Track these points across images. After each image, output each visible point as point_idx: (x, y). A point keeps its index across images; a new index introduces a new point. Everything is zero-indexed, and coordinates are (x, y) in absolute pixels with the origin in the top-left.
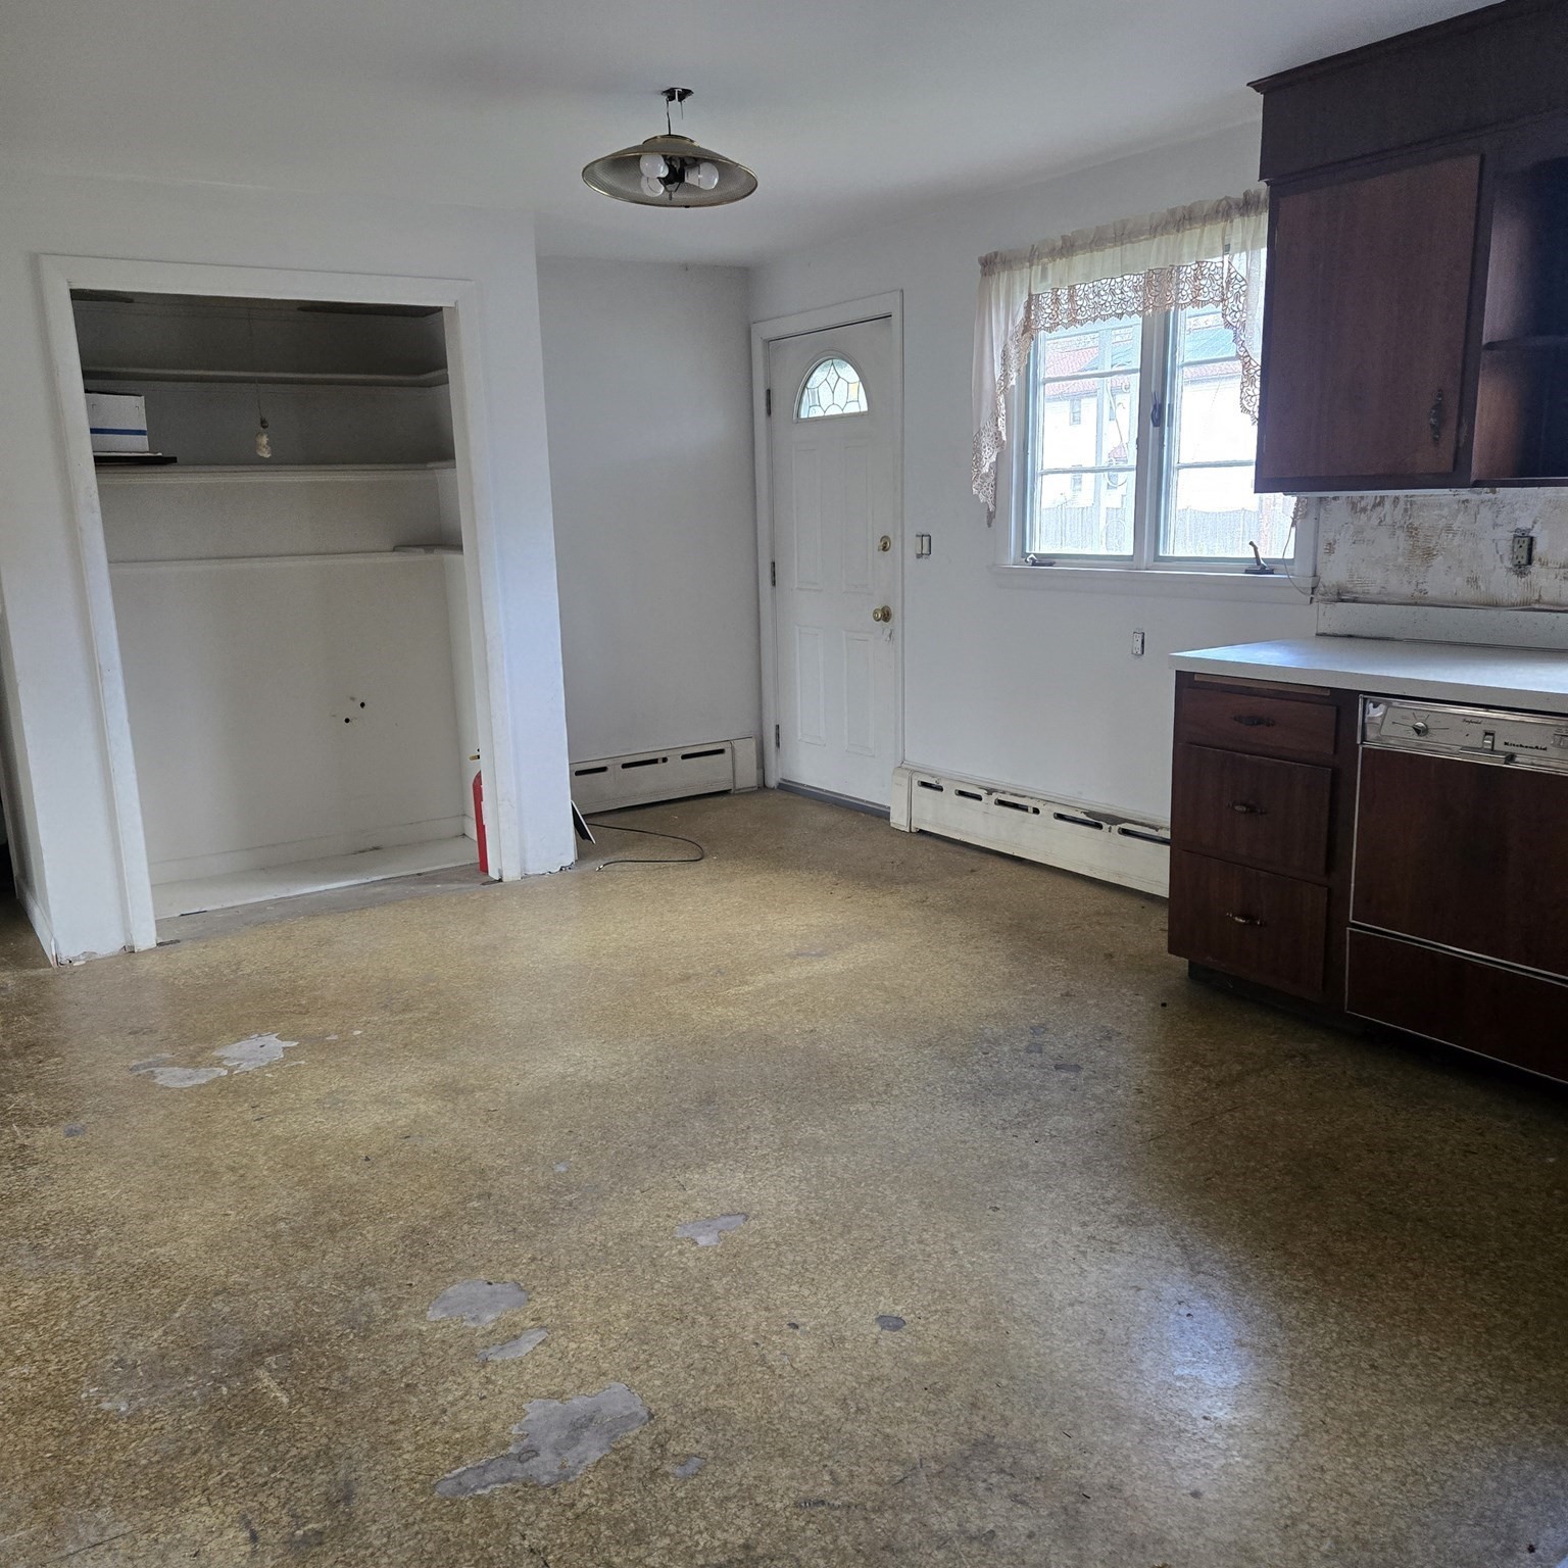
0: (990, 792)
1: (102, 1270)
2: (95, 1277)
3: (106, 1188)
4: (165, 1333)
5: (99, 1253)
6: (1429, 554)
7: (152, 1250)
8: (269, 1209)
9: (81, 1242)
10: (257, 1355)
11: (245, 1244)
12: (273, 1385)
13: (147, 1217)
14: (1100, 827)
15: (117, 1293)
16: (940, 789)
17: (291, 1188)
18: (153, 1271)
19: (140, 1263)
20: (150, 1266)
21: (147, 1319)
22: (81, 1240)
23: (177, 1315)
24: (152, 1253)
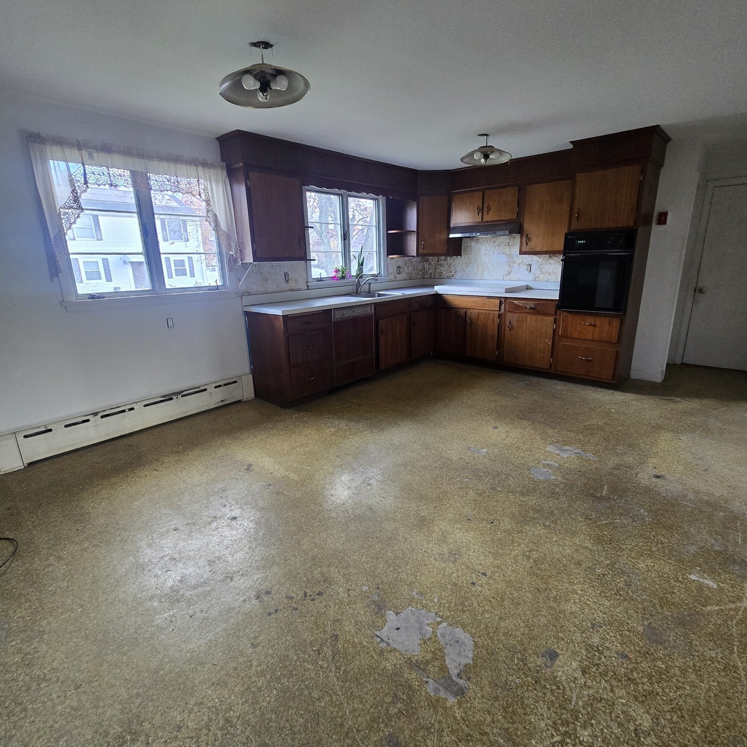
0: (95, 414)
1: (614, 554)
2: (618, 553)
3: (577, 594)
4: (615, 519)
5: (608, 562)
6: (267, 280)
7: (592, 548)
8: (543, 532)
9: (611, 572)
10: (600, 499)
11: (565, 526)
12: (604, 491)
13: (579, 563)
14: (171, 399)
15: (617, 542)
16: (50, 430)
17: (526, 533)
18: (599, 540)
19: (600, 546)
20: (599, 542)
21: (616, 527)
22: (609, 573)
23: (607, 522)
24: (593, 547)
